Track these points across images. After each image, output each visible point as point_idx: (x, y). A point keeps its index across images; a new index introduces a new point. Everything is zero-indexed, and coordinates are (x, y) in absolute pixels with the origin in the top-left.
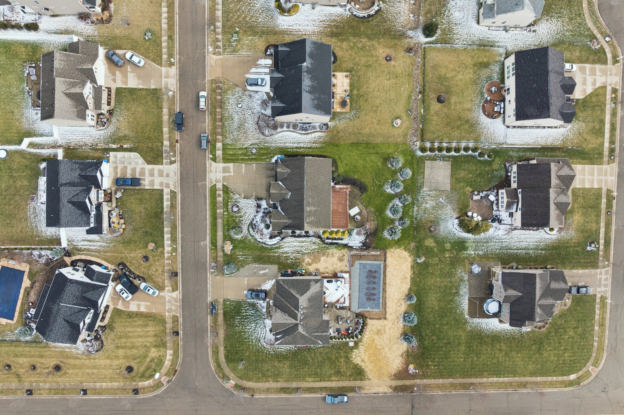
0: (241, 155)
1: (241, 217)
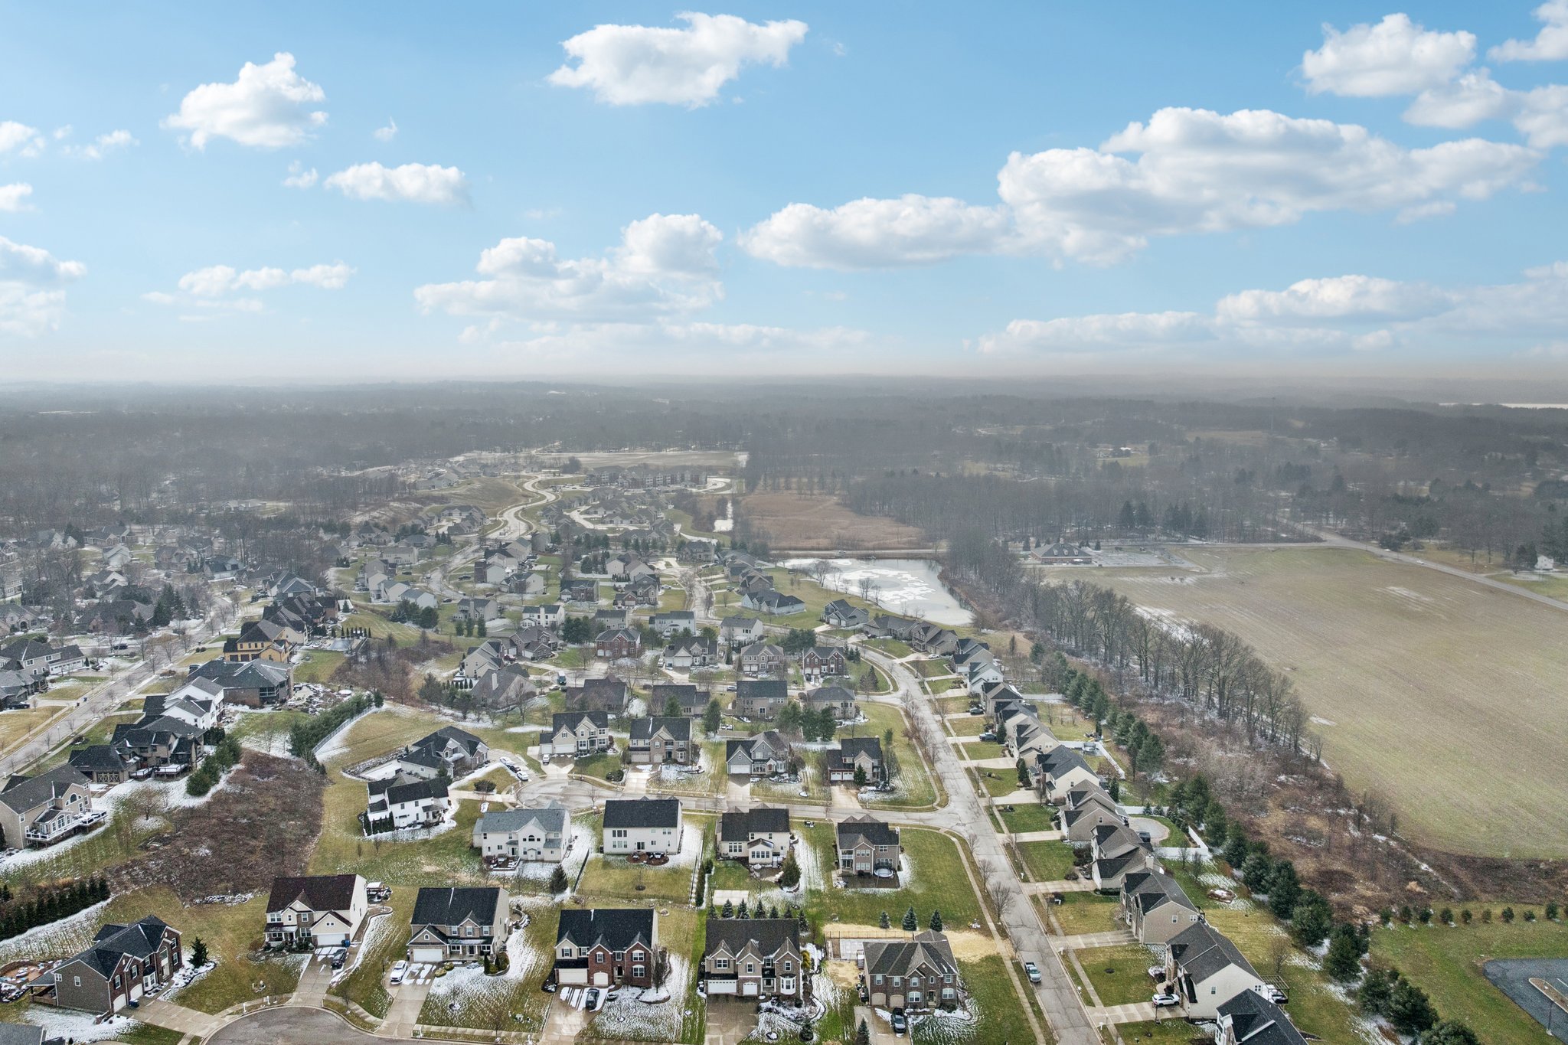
0: (692, 1024)
1: (785, 1031)
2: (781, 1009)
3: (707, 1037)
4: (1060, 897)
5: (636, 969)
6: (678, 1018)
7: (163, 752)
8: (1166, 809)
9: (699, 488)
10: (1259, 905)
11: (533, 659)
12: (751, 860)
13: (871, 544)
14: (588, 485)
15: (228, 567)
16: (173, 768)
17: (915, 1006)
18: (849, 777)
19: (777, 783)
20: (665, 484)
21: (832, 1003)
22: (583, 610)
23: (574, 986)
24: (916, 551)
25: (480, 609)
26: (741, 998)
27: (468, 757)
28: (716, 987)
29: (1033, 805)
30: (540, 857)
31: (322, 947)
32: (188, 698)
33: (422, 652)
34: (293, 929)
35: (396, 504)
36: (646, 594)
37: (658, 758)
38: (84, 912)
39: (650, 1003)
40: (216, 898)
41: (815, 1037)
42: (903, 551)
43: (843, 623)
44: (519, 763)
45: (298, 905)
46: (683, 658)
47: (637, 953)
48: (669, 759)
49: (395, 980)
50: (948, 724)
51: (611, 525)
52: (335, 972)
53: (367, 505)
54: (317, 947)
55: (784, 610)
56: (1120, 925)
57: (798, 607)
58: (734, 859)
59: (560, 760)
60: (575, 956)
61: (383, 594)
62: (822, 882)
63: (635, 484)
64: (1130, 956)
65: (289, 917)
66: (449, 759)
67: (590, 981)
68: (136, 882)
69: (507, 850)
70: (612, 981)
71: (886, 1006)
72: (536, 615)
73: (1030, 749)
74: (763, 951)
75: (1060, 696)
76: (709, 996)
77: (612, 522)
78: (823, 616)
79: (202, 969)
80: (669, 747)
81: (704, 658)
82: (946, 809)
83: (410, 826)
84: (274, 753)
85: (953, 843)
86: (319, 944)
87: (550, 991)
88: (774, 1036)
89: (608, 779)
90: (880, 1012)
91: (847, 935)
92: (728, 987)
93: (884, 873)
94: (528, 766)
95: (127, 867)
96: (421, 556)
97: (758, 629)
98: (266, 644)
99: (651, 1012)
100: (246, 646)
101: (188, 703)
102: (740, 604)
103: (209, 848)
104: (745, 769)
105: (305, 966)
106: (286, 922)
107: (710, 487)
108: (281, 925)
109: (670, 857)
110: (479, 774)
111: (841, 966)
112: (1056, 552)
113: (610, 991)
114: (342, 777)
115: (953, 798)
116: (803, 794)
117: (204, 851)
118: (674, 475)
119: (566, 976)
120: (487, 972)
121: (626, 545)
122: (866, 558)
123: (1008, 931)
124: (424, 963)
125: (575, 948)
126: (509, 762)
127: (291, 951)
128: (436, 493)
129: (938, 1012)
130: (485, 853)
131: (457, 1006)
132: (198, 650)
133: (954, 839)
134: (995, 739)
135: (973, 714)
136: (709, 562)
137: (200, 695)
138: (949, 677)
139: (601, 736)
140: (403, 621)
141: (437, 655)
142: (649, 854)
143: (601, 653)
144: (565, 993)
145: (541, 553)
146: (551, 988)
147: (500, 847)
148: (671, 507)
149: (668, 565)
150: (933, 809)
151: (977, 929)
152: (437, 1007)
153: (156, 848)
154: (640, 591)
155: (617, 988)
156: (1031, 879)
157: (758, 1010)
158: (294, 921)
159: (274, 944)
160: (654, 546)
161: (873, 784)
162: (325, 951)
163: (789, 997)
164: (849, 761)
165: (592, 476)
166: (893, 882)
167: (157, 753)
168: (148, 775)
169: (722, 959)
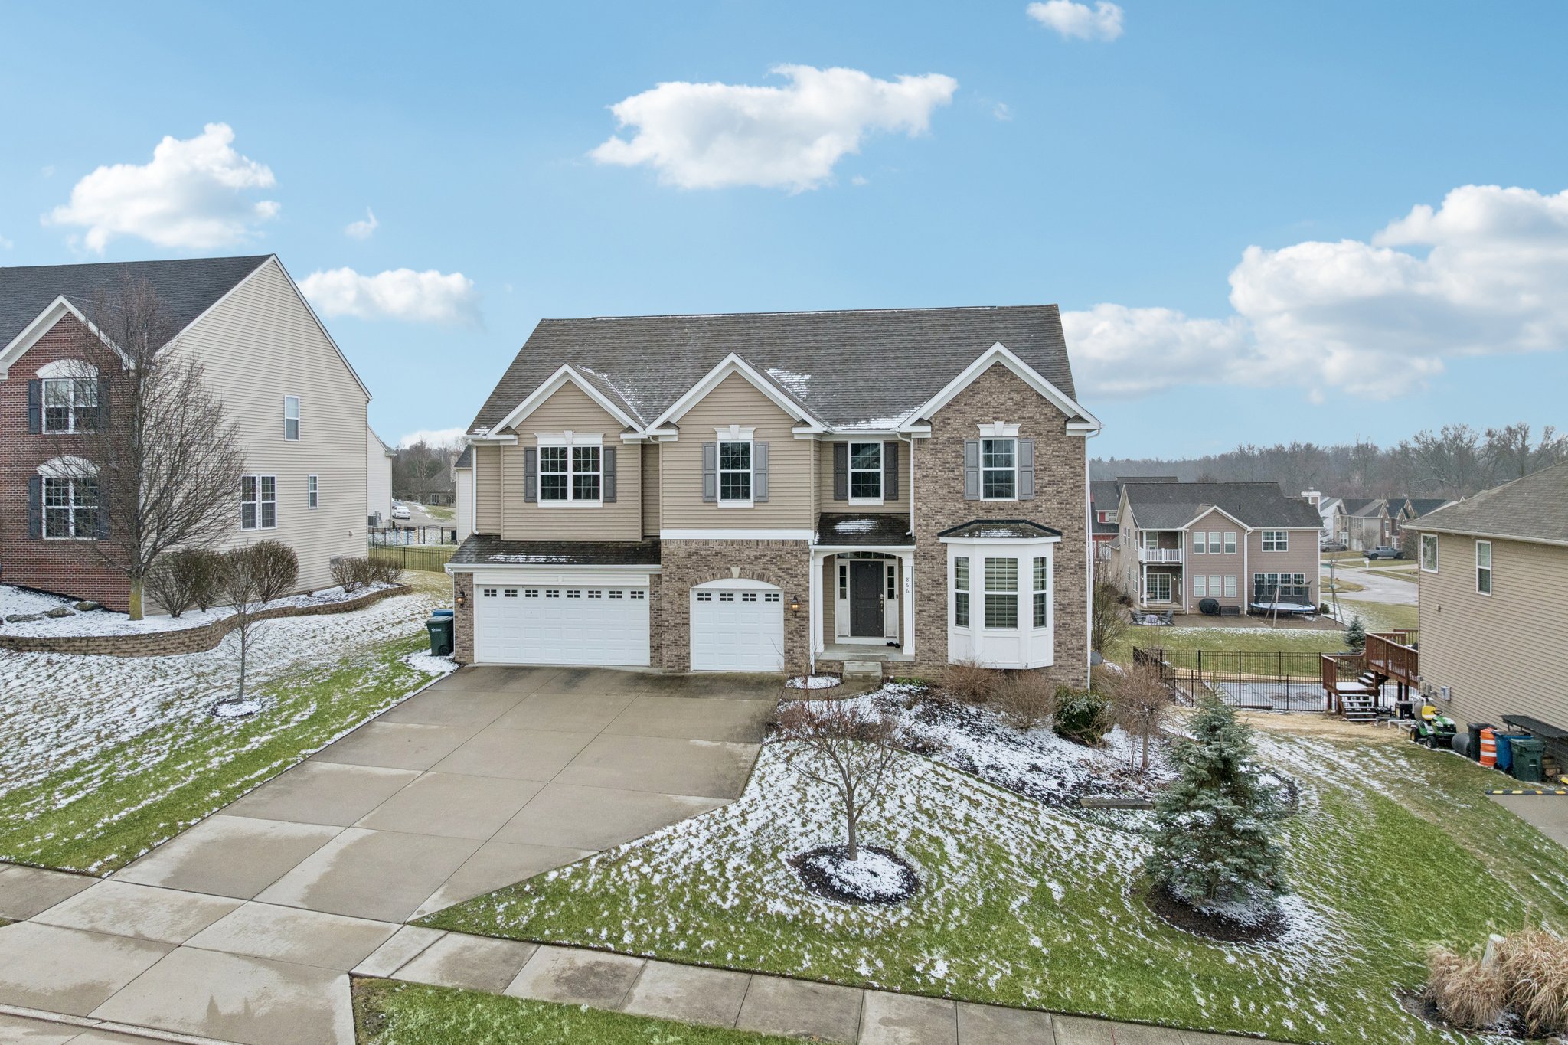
169: (569, 441)
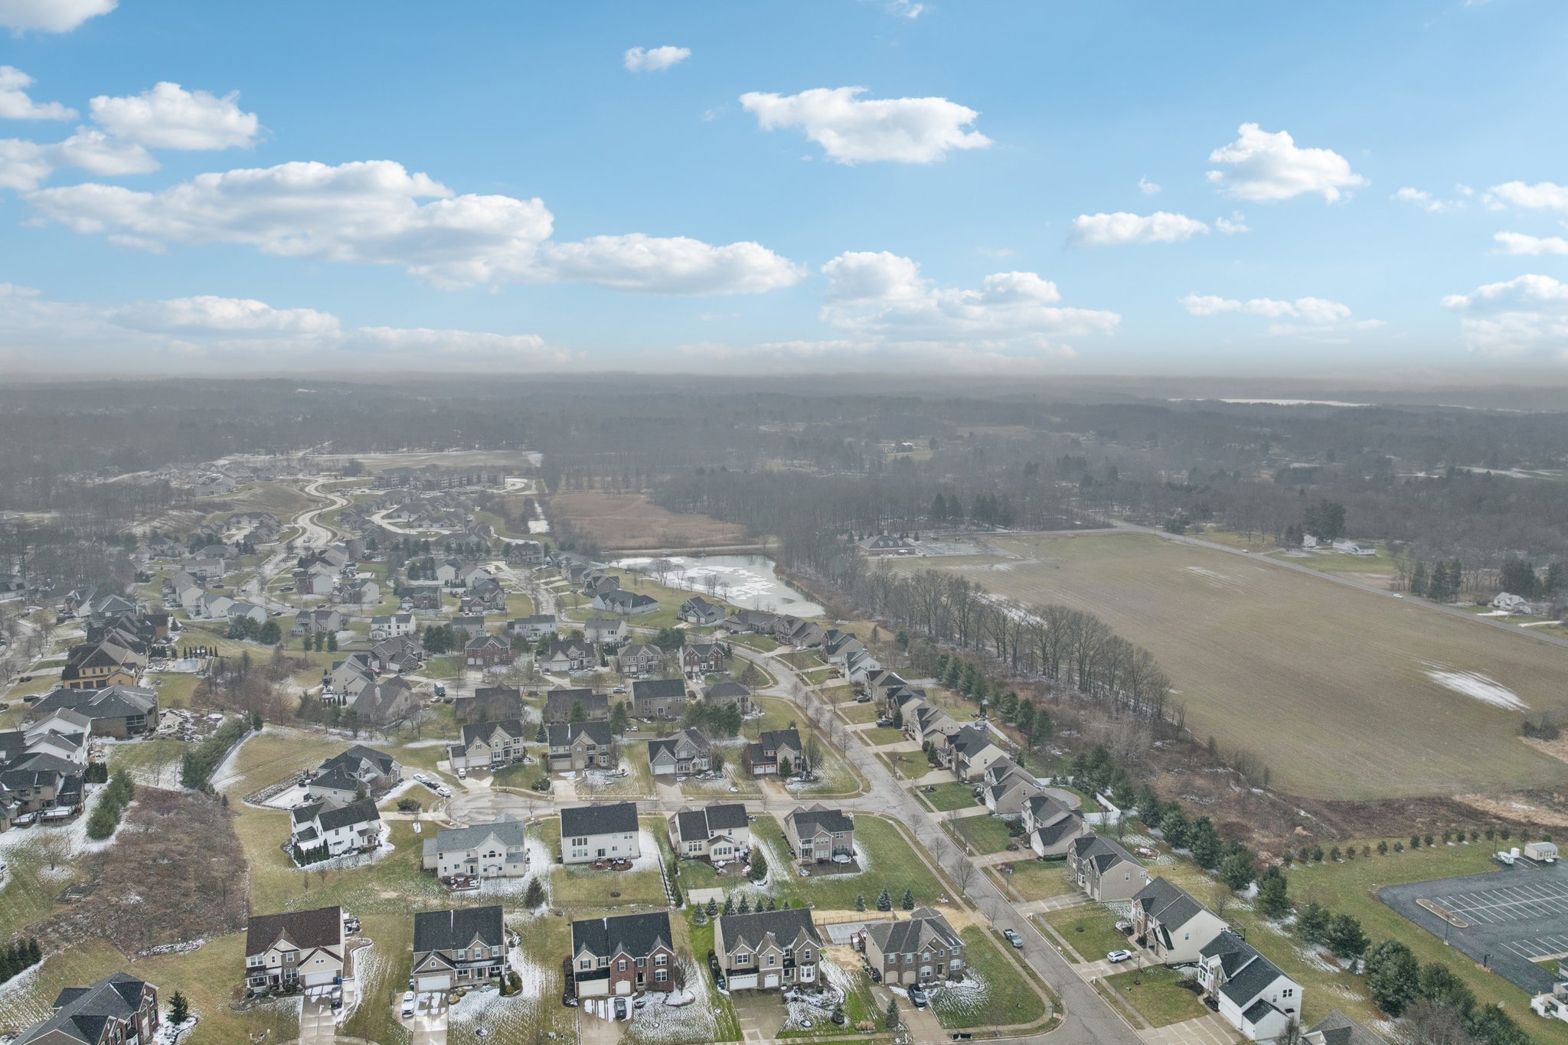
0: (726, 1022)
1: (817, 1017)
2: (805, 997)
3: (745, 1032)
4: (1008, 868)
5: (659, 974)
6: (710, 1018)
7: (48, 793)
8: (1070, 779)
9: (498, 489)
10: (1182, 859)
11: (400, 671)
12: (713, 858)
13: (698, 541)
14: (378, 487)
15: (13, 587)
16: (62, 811)
17: (926, 981)
18: (771, 769)
19: (704, 780)
20: (461, 485)
21: (848, 986)
22: (431, 619)
23: (596, 998)
24: (744, 547)
25: (322, 621)
26: (763, 991)
27: (382, 775)
28: (738, 983)
29: (953, 784)
30: (501, 873)
31: (312, 987)
32: (54, 732)
33: (279, 670)
34: (278, 971)
35: (175, 513)
36: (494, 599)
37: (580, 764)
38: (15, 979)
39: (678, 1006)
40: (164, 948)
41: (846, 1020)
42: (732, 547)
43: (703, 620)
44: (435, 779)
45: (283, 945)
46: (560, 662)
47: (659, 957)
48: (591, 764)
49: (407, 1012)
50: (840, 713)
51: (420, 530)
52: (336, 1011)
53: (144, 514)
54: (305, 988)
55: (639, 609)
56: (1073, 888)
57: (651, 606)
58: (694, 858)
59: (477, 773)
60: (594, 967)
61: (203, 609)
62: (785, 873)
63: (431, 486)
64: (1092, 914)
65: (272, 960)
66: (364, 780)
67: (612, 991)
68: (67, 940)
69: (464, 869)
70: (634, 989)
71: (900, 983)
72: (386, 626)
73: (934, 731)
74: (781, 942)
75: (934, 680)
76: (731, 992)
77: (420, 526)
78: (680, 614)
79: (184, 1025)
80: (591, 752)
81: (582, 662)
82: (871, 794)
83: (345, 852)
84: (164, 786)
85: (891, 826)
86: (307, 984)
87: (573, 1006)
88: (808, 1023)
89: (535, 788)
90: (895, 989)
91: (832, 921)
92: (749, 982)
93: (842, 859)
94: (445, 781)
95: (50, 924)
96: (228, 568)
97: (623, 629)
98: (114, 669)
99: (683, 1014)
100: (89, 672)
101: (54, 737)
102: (590, 605)
103: (140, 894)
104: (669, 769)
105: (300, 1008)
106: (268, 963)
107: (509, 488)
108: (263, 969)
109: (633, 861)
110: (396, 793)
111: (838, 950)
112: (881, 543)
113: (634, 998)
114: (246, 807)
115: (873, 783)
116: (733, 789)
117: (134, 898)
118: (470, 476)
119: (586, 988)
120: (503, 993)
121: (448, 549)
122: (696, 555)
123: (974, 902)
124: (431, 992)
125: (594, 959)
126: (425, 778)
127: (278, 995)
128: (216, 499)
129: (949, 984)
130: (441, 874)
131: (485, 1032)
132: (22, 680)
133: (890, 822)
134: (891, 724)
135: (860, 702)
136: (541, 564)
137: (67, 728)
138: (823, 668)
139: (516, 746)
140: (241, 637)
141: (294, 672)
142: (610, 860)
143: (471, 661)
144: (589, 1006)
145: (359, 561)
146: (573, 1002)
147: (456, 866)
148: (478, 509)
149: (497, 568)
150: (859, 795)
151: (946, 904)
152: (463, 1035)
153: (79, 901)
154: (487, 596)
155: (641, 994)
156: (976, 853)
157: (785, 1000)
158: (278, 962)
159: (258, 990)
160: (479, 549)
161: (796, 775)
162: (317, 991)
163: (810, 985)
164: (770, 754)
165: (381, 478)
166: (853, 866)
167: (40, 796)
168: (33, 821)
169: (742, 954)
